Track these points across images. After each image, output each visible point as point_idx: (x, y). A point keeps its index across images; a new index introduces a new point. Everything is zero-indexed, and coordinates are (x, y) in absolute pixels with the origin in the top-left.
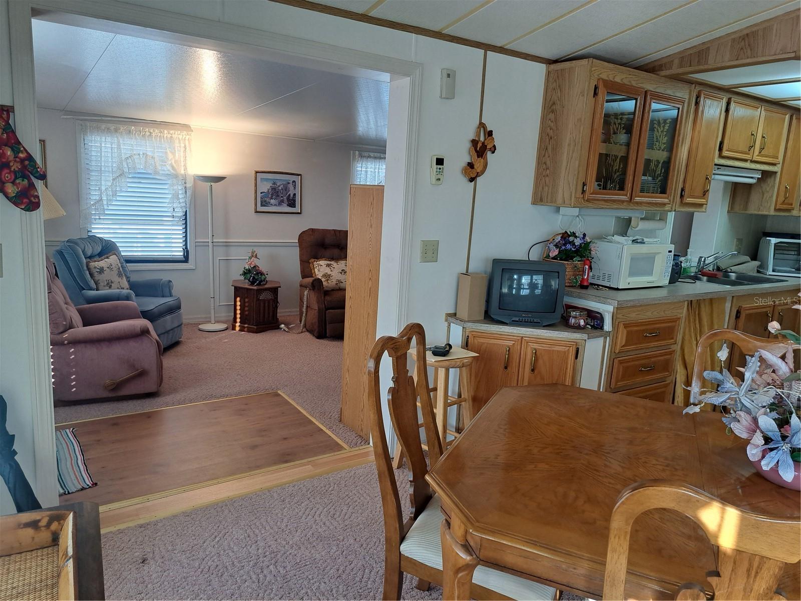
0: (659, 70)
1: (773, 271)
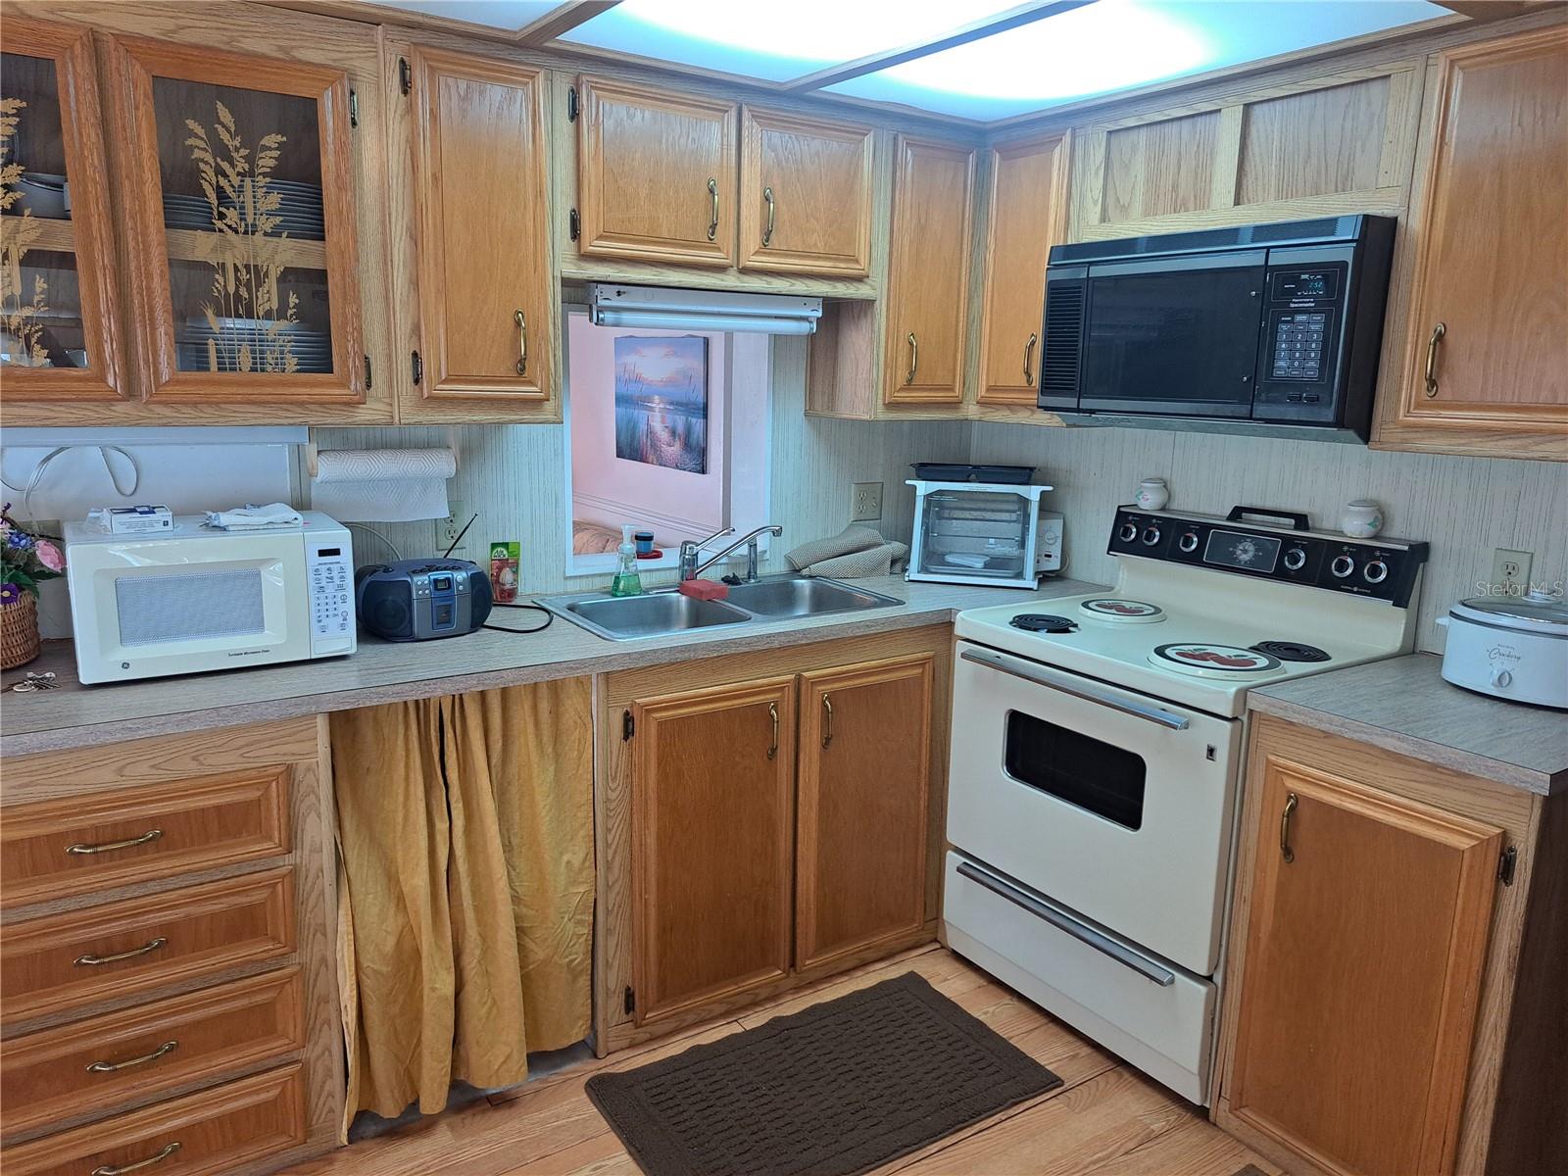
1: (924, 569)
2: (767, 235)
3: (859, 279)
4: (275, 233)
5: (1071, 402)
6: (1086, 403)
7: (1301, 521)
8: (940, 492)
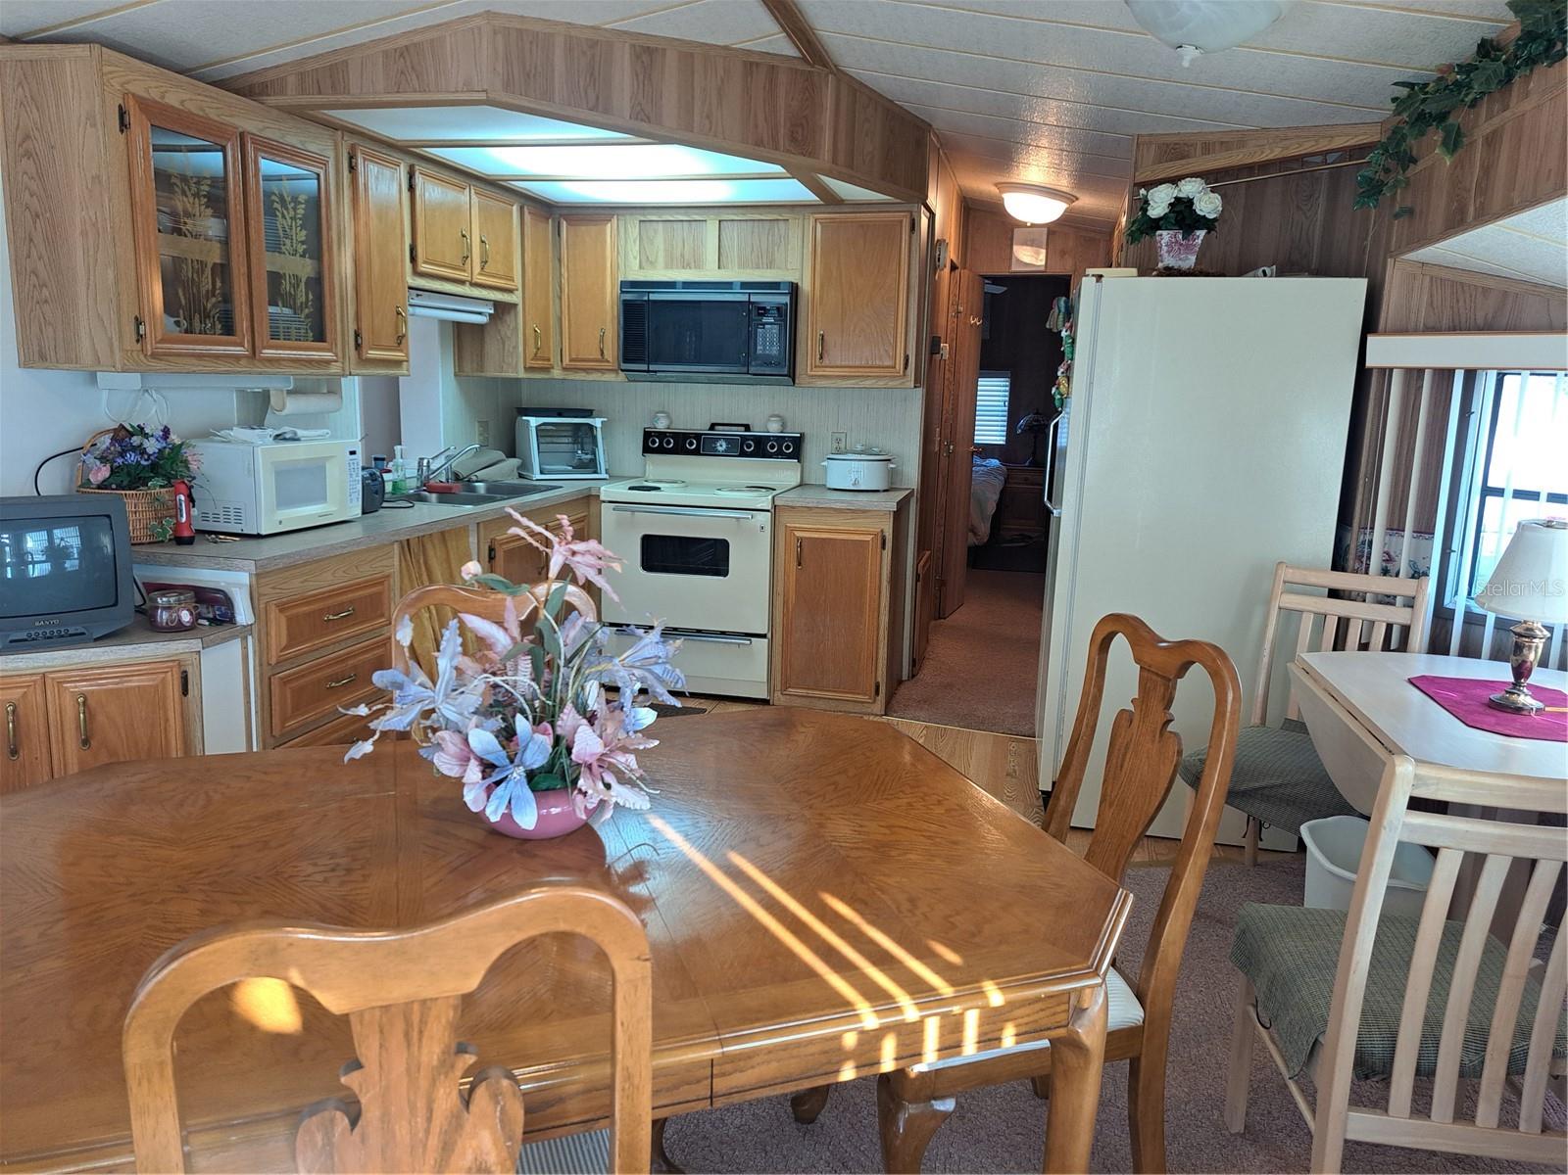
0: (260, 94)
1: (542, 473)
2: (484, 262)
3: (510, 291)
4: (303, 256)
5: (644, 367)
6: (652, 367)
7: (747, 428)
8: (544, 424)
